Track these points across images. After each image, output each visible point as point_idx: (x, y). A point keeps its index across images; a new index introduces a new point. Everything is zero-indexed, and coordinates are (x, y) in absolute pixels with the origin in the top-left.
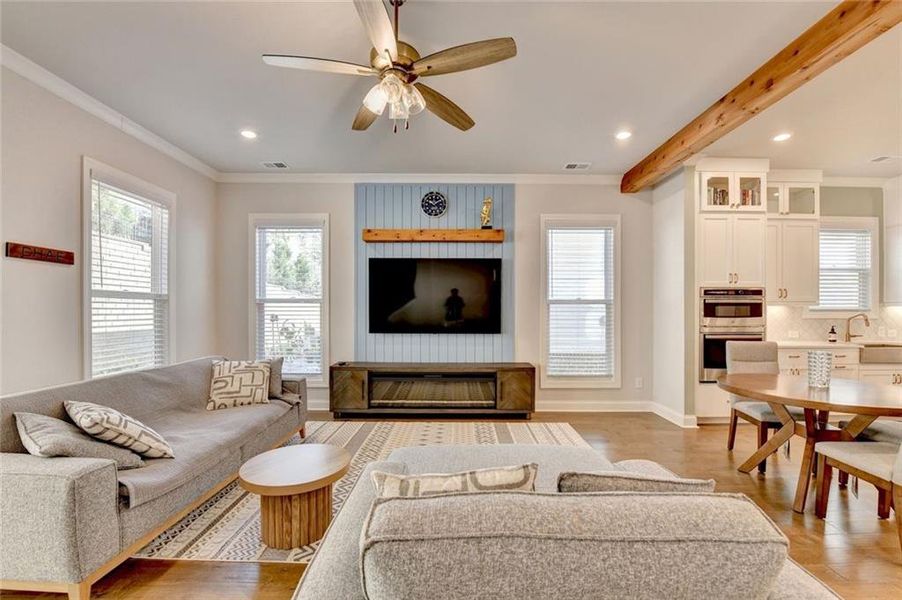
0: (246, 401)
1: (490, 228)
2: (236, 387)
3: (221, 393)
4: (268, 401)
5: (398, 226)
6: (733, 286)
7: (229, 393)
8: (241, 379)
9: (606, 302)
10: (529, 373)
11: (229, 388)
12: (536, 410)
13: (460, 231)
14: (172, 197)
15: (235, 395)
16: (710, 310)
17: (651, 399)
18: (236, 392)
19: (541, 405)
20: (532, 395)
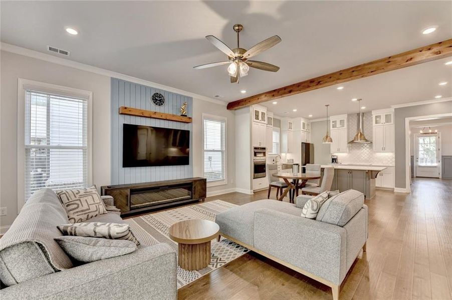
0: (94, 214)
1: (186, 116)
2: (85, 207)
3: (77, 212)
4: (107, 212)
5: (143, 108)
6: (260, 146)
7: (82, 211)
8: (86, 200)
9: (222, 151)
10: (203, 182)
11: (80, 208)
12: (207, 197)
13: (173, 116)
15: (88, 211)
16: (255, 154)
17: (235, 187)
18: (87, 210)
19: (209, 194)
20: (205, 190)
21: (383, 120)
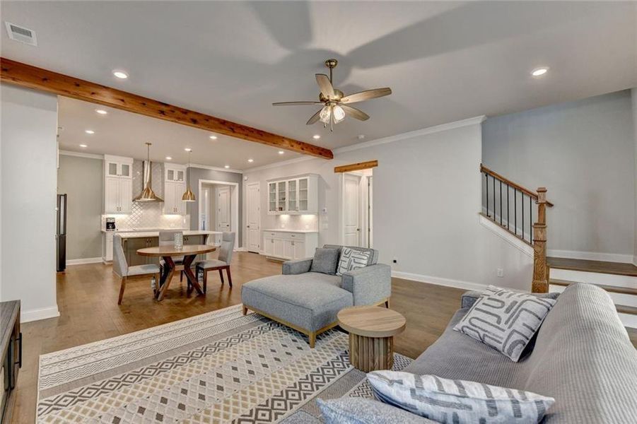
21: (176, 176)
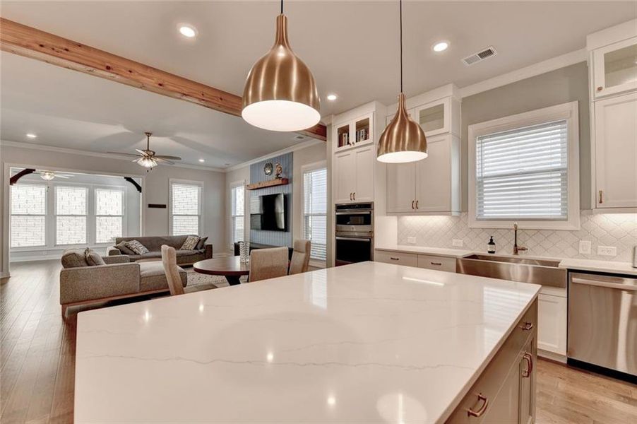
6: (353, 202)
14: (202, 183)
16: (341, 220)
